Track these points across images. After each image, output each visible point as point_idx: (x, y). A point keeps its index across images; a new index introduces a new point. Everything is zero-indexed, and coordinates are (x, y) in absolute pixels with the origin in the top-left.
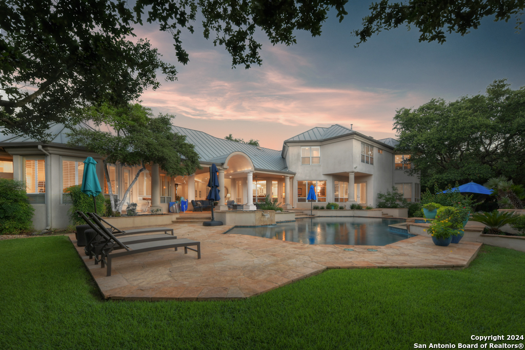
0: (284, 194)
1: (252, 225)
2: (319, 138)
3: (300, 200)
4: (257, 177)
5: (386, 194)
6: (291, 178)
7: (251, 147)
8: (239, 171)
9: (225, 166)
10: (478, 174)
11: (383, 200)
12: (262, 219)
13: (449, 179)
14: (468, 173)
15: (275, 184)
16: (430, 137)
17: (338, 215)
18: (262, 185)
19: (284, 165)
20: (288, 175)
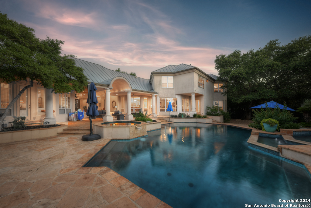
0: (151, 106)
1: (127, 138)
2: (173, 71)
3: (161, 110)
4: (133, 95)
5: (211, 107)
6: (155, 96)
7: (132, 77)
8: (122, 90)
9: (111, 86)
10: (270, 96)
11: (209, 111)
12: (136, 132)
13: (253, 98)
14: (264, 95)
15: (145, 100)
16: (241, 72)
17: (187, 122)
18: (138, 100)
19: (151, 88)
20: (154, 94)
